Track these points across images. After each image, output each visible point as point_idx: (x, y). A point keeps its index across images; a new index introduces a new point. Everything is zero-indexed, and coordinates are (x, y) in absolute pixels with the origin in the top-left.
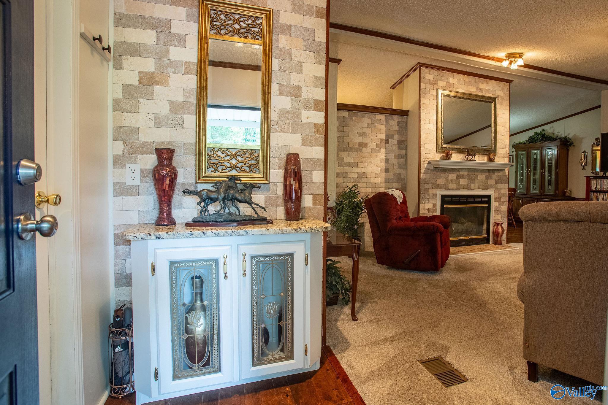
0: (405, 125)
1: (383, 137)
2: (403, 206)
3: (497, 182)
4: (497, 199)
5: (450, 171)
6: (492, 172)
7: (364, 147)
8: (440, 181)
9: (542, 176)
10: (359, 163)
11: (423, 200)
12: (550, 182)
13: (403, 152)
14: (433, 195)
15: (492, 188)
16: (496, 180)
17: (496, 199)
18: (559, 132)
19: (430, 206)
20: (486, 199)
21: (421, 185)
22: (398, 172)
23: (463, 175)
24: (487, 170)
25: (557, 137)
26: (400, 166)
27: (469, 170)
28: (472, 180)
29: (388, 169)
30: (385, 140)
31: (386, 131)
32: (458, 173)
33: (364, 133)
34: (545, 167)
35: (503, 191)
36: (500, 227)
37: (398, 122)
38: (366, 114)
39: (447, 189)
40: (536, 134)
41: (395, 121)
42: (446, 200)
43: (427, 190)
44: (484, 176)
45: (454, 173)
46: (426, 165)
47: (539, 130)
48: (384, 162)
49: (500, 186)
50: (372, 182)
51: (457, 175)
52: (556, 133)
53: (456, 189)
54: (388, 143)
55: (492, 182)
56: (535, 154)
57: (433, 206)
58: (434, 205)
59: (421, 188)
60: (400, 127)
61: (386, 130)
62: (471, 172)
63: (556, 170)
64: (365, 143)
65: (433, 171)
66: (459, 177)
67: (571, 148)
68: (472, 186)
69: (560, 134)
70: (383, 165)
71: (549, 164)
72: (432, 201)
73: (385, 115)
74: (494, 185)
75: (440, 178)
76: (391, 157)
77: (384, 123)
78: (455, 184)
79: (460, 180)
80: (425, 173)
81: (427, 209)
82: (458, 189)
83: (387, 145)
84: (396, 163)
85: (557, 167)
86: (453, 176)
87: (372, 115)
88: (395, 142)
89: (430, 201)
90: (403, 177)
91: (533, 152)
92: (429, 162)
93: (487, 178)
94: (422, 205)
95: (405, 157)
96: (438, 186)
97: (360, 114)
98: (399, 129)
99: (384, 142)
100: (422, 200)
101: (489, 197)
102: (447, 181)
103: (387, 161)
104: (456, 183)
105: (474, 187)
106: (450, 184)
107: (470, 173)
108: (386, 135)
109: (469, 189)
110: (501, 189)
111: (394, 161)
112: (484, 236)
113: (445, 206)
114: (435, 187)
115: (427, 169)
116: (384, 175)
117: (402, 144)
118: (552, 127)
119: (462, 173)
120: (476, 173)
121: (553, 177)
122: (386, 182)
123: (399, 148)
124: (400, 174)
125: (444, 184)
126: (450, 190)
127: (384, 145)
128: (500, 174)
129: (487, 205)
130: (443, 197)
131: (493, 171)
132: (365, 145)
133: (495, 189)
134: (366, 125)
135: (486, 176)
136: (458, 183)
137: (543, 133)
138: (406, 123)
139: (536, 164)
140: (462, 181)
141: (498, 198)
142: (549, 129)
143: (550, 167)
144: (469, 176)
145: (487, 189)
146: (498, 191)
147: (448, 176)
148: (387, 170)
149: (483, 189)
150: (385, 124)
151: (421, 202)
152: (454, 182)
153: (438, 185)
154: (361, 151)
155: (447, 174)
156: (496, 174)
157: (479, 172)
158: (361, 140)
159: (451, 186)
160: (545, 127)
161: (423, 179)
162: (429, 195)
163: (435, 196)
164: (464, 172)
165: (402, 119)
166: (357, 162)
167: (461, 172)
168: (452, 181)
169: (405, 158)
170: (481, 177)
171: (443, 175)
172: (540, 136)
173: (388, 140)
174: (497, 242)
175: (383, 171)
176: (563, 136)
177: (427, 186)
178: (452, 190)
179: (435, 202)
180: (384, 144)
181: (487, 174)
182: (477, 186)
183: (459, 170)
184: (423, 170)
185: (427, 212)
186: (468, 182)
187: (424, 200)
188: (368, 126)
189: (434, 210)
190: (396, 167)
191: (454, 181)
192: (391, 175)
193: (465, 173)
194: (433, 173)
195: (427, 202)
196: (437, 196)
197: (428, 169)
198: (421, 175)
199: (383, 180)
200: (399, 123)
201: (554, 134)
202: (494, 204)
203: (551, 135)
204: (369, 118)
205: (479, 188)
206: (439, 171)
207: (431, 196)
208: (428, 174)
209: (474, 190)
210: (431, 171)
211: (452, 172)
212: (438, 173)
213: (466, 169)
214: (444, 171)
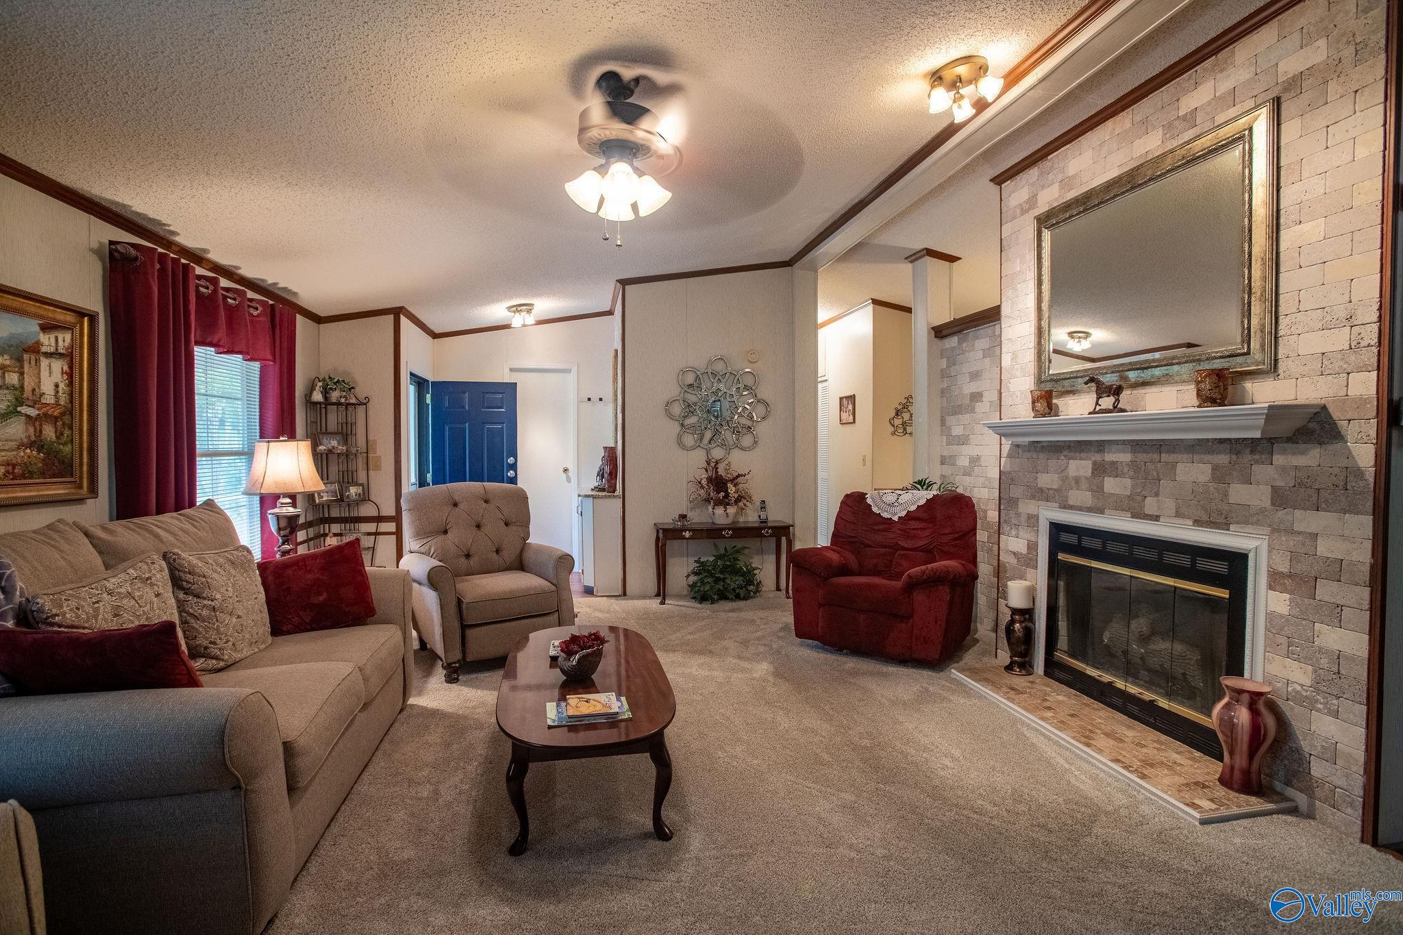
3: (1280, 499)
5: (1070, 451)
6: (1252, 452)
7: (978, 401)
8: (1047, 480)
10: (971, 437)
11: (1007, 528)
14: (1030, 517)
15: (1252, 524)
16: (1275, 490)
17: (1276, 580)
19: (1021, 545)
20: (1221, 567)
23: (1113, 463)
24: (1222, 441)
28: (1148, 482)
32: (1098, 457)
33: (977, 372)
39: (1065, 506)
42: (1065, 537)
43: (1015, 503)
45: (1083, 455)
49: (1306, 521)
51: (1095, 463)
53: (1090, 510)
55: (1249, 495)
57: (1029, 547)
58: (1033, 547)
59: (1005, 494)
62: (1145, 452)
65: (1029, 451)
66: (1100, 470)
68: (1150, 505)
72: (1025, 534)
74: (1262, 511)
75: (1046, 470)
78: (1087, 493)
79: (1102, 481)
80: (1009, 456)
81: (1014, 554)
82: (1100, 511)
86: (1080, 467)
89: (1021, 533)
93: (1220, 476)
94: (1004, 541)
96: (1041, 495)
100: (1005, 527)
101: (1238, 560)
102: (1064, 479)
104: (1092, 491)
105: (1159, 508)
106: (1071, 489)
107: (1142, 457)
109: (1139, 515)
110: (1314, 536)
113: (1060, 556)
114: (1033, 497)
115: (1016, 448)
119: (1109, 457)
120: (1164, 457)
125: (1055, 490)
126: (1071, 507)
128: (1311, 459)
129: (1224, 594)
130: (1055, 528)
133: (1268, 529)
135: (1216, 468)
136: (1098, 490)
140: (1111, 485)
141: (1292, 575)
145: (1225, 526)
146: (1292, 542)
147: (1067, 467)
149: (1198, 523)
152: (1084, 485)
153: (1041, 490)
155: (1062, 461)
156: (1279, 459)
157: (1180, 452)
159: (1075, 497)
162: (1018, 515)
163: (1033, 520)
164: (1120, 451)
167: (1109, 453)
168: (1077, 480)
170: (1193, 472)
171: (1052, 463)
177: (1015, 492)
178: (1080, 509)
179: (1034, 540)
181: (1223, 459)
182: (1170, 505)
183: (1101, 446)
184: (1006, 448)
185: (1015, 561)
186: (1133, 487)
187: (1010, 529)
191: (1083, 480)
193: (1124, 457)
194: (1029, 455)
195: (1013, 533)
198: (1003, 461)
202: (1265, 600)
205: (1178, 514)
207: (1023, 518)
208: (1017, 460)
209: (1156, 518)
210: (1024, 451)
211: (1078, 454)
212: (1041, 456)
213: (1124, 442)
214: (1057, 449)
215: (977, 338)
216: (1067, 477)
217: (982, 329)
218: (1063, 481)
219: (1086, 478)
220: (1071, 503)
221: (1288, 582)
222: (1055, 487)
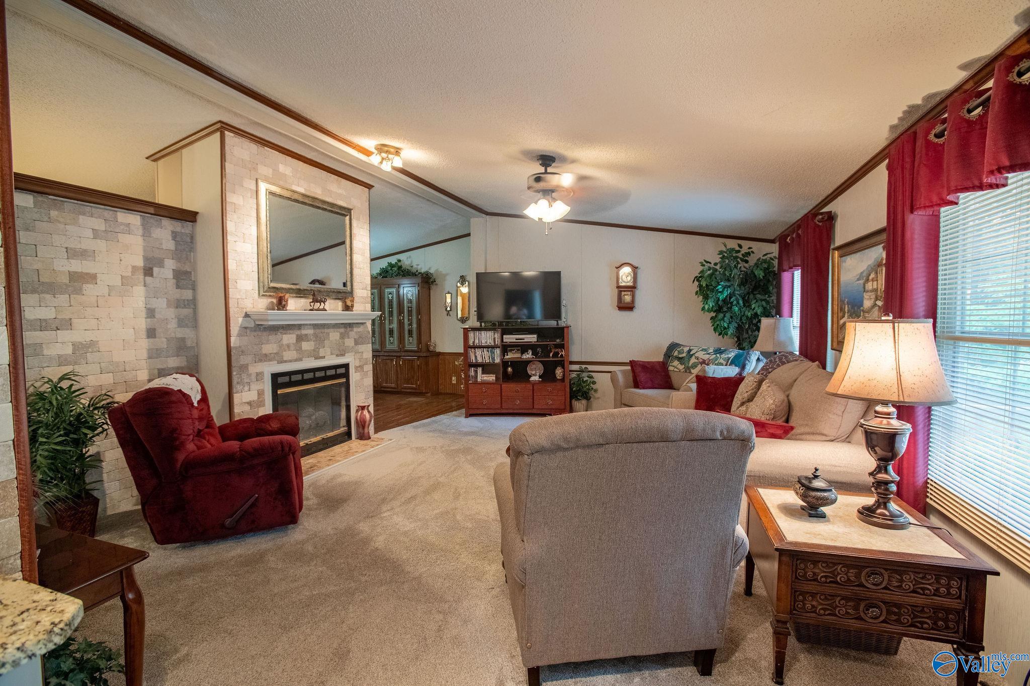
0: (188, 240)
1: (140, 263)
2: (203, 405)
3: (357, 343)
4: (359, 368)
5: (284, 330)
6: (349, 328)
7: (88, 283)
8: (268, 349)
9: (401, 324)
10: (74, 321)
11: (239, 387)
12: (410, 332)
13: (188, 294)
14: (257, 374)
15: (351, 352)
16: (355, 339)
17: (357, 369)
18: (418, 265)
19: (251, 396)
20: (342, 371)
21: (233, 358)
22: (179, 335)
23: (306, 335)
24: (341, 323)
25: (417, 271)
26: (181, 323)
27: (315, 326)
28: (320, 341)
29: (154, 330)
30: (144, 269)
31: (145, 251)
32: (298, 332)
33: (85, 251)
34: (403, 313)
35: (365, 356)
36: (365, 412)
37: (173, 232)
38: (88, 208)
39: (281, 362)
40: (391, 265)
41: (165, 230)
42: (281, 380)
43: (244, 368)
44: (338, 334)
45: (291, 332)
46: (240, 320)
47: (393, 260)
48: (144, 314)
49: (361, 348)
50: (115, 359)
51: (297, 336)
52: (415, 266)
53: (296, 360)
54: (152, 275)
55: (349, 342)
56: (390, 293)
57: (258, 394)
58: (261, 393)
59: (234, 364)
60: (177, 243)
61: (144, 247)
62: (319, 329)
63: (417, 317)
64: (89, 274)
65: (255, 331)
66: (300, 339)
67: (433, 287)
68: (322, 352)
69: (419, 267)
70: (142, 324)
71: (409, 308)
72: (255, 387)
73: (141, 216)
74: (353, 347)
75: (268, 342)
76: (160, 304)
77: (140, 232)
78: (294, 352)
79: (301, 344)
80: (240, 335)
81: (248, 403)
82: (301, 360)
83: (148, 279)
84: (173, 317)
85: (419, 312)
86: (289, 338)
87: (107, 213)
88: (170, 275)
89: (253, 387)
90: (189, 343)
91: (387, 290)
92: (247, 315)
93: (343, 336)
94: (237, 398)
95: (193, 303)
96: (265, 358)
97: (70, 205)
98: (176, 247)
99: (143, 274)
100: (236, 387)
101: (346, 366)
102: (281, 346)
103: (151, 313)
104: (297, 350)
105: (325, 353)
106: (285, 351)
107: (318, 331)
108: (146, 259)
109: (318, 358)
110: (363, 352)
111: (167, 313)
112: (343, 429)
113: (279, 392)
114: (261, 361)
115: (244, 329)
116: (144, 344)
117: (184, 278)
118: (410, 257)
119: (304, 332)
120: (326, 331)
121: (415, 326)
122: (150, 357)
123: (178, 287)
124: (183, 340)
126: (286, 362)
127: (142, 280)
128: (361, 329)
129: (344, 380)
130: (275, 377)
131: (350, 325)
132: (92, 278)
133: (354, 353)
134: (90, 234)
135: (341, 334)
136: (299, 350)
137: (399, 264)
138: (192, 237)
139: (392, 308)
140: (306, 346)
141: (360, 366)
142: (406, 260)
143: (410, 312)
144: (316, 336)
145: (343, 355)
146: (358, 356)
147: (282, 339)
148: (151, 333)
149: (337, 355)
150: (141, 234)
151: (234, 390)
152: (292, 348)
153: (266, 355)
154: (79, 291)
155: (279, 335)
156: (355, 329)
157: (330, 329)
158: (76, 266)
159: (287, 355)
160: (401, 257)
161: (236, 348)
162: (249, 375)
163: (260, 376)
164: (308, 329)
165: (183, 227)
166: (67, 317)
167: (303, 330)
168: (288, 346)
169: (192, 306)
170: (335, 335)
171: (272, 338)
172: (395, 269)
173: (151, 269)
174: (363, 436)
175: (143, 334)
176: (423, 271)
177: (244, 360)
178: (290, 361)
179: (262, 388)
180: (143, 277)
181: (342, 330)
182: (328, 350)
183: (299, 327)
184: (235, 330)
185: (247, 408)
186: (315, 345)
187: (242, 387)
188: (96, 234)
189: (260, 403)
190: (173, 325)
192: (161, 342)
193: (310, 332)
194: (256, 334)
195: (246, 388)
196: (263, 375)
197: (246, 328)
198: (233, 339)
199: (144, 354)
200: (175, 235)
201: (412, 267)
202: (354, 376)
203: (409, 268)
204: (100, 217)
205: (332, 354)
206: (265, 331)
207: (253, 377)
208: (246, 338)
209: (324, 357)
210: (251, 331)
211: (288, 331)
212: (265, 334)
213: (310, 324)
214: (275, 329)
215: (84, 214)
216: (282, 345)
217: (91, 207)
218: (280, 347)
219: (293, 344)
220: (285, 359)
221: (359, 369)
222: (275, 352)
